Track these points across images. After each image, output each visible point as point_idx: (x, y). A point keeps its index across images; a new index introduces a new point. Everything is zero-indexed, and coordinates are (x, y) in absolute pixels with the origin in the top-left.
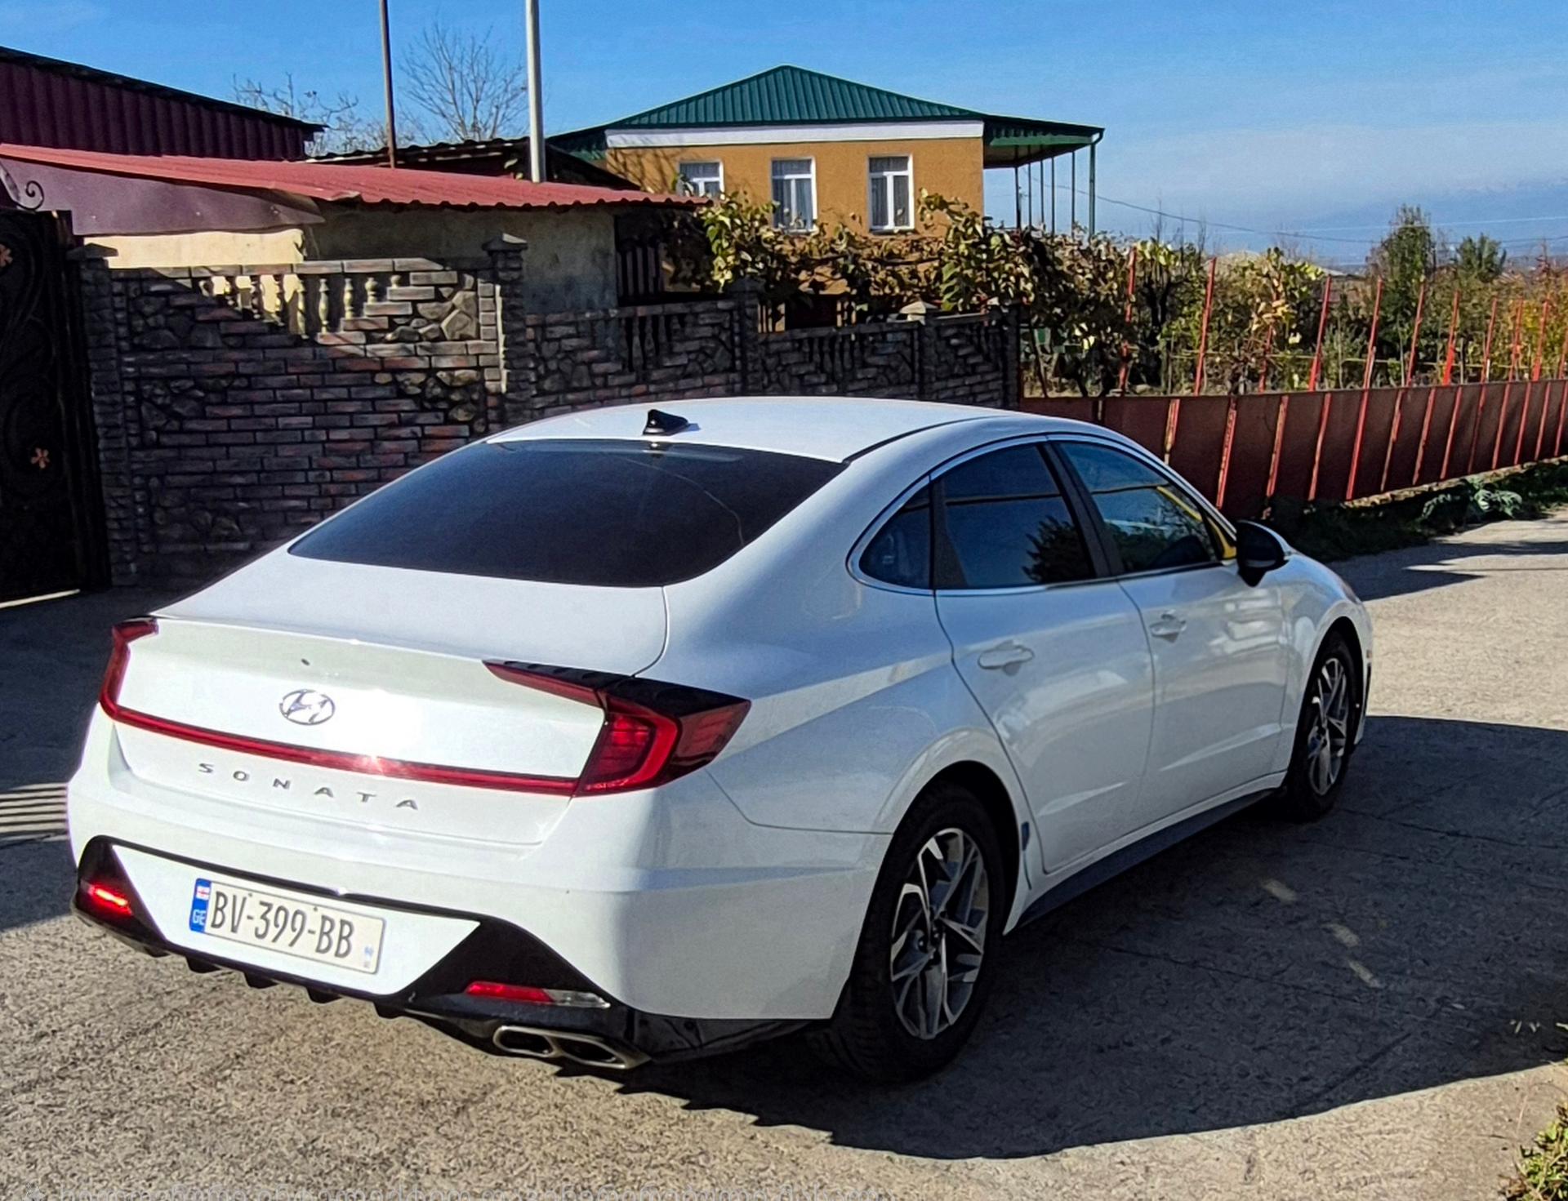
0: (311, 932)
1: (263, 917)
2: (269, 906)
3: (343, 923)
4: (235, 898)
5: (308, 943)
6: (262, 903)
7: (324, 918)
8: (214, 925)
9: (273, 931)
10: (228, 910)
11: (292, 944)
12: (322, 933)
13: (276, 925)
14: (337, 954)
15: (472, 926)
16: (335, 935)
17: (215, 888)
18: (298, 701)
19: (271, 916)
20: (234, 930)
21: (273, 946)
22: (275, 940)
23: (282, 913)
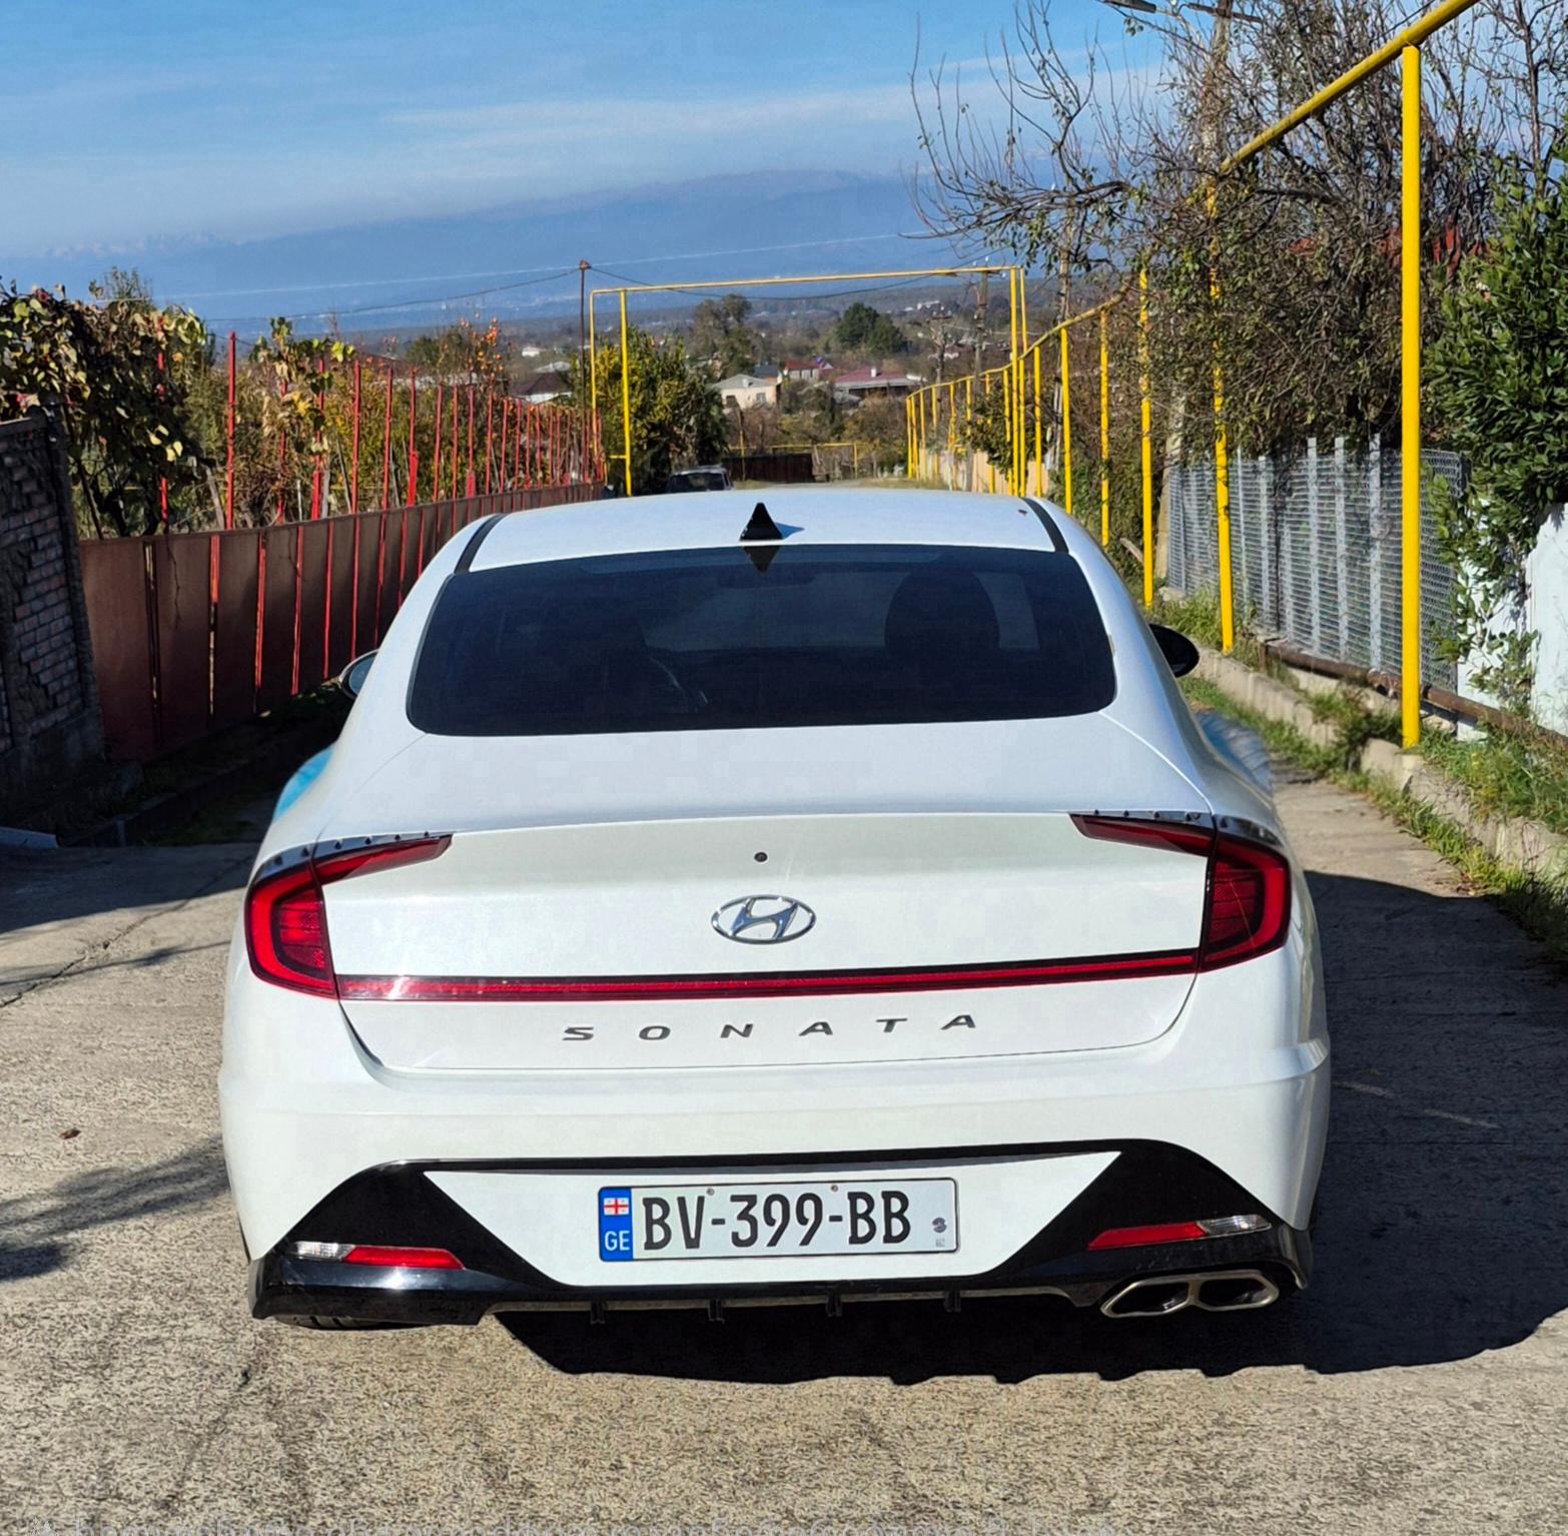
0: (836, 1219)
1: (744, 1215)
2: (752, 1200)
3: (887, 1196)
4: (682, 1201)
5: (834, 1235)
6: (735, 1198)
7: (853, 1197)
8: (650, 1245)
9: (766, 1232)
10: (674, 1220)
11: (806, 1241)
12: (855, 1216)
13: (770, 1221)
14: (889, 1238)
15: (1108, 1158)
16: (878, 1215)
17: (638, 1197)
18: (746, 911)
19: (757, 1212)
20: (692, 1243)
21: (773, 1250)
22: (773, 1242)
23: (777, 1207)
